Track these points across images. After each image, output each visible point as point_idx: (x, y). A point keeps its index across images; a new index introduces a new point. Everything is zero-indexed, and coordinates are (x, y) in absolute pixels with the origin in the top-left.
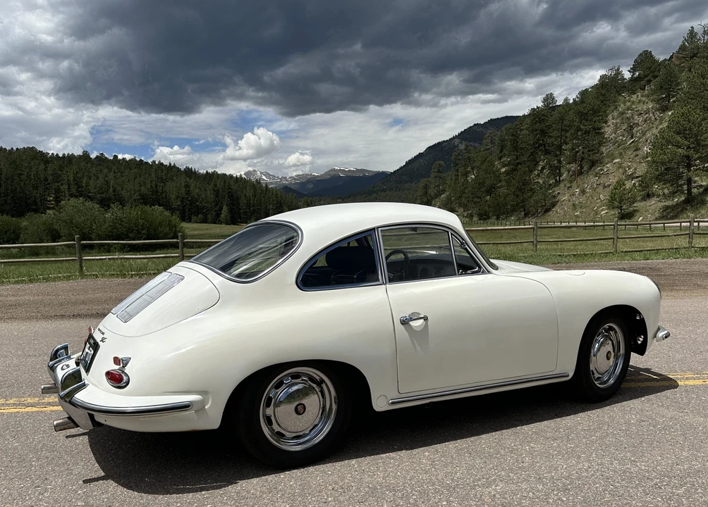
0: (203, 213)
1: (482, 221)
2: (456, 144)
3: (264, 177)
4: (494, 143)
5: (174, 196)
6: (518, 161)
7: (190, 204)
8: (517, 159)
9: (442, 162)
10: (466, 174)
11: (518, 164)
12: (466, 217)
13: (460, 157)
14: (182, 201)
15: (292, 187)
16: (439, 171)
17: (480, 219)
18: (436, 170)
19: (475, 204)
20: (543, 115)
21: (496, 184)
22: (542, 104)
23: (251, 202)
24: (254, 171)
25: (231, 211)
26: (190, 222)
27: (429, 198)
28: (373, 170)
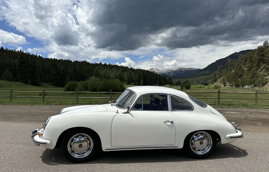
0: (135, 82)
1: (236, 88)
2: (227, 60)
3: (156, 70)
4: (243, 59)
5: (126, 77)
6: (252, 66)
7: (131, 79)
8: (252, 65)
9: (221, 66)
10: (231, 70)
11: (252, 67)
12: (230, 86)
13: (228, 64)
14: (128, 78)
15: (165, 74)
16: (220, 69)
17: (236, 87)
18: (219, 69)
19: (234, 81)
20: (263, 49)
21: (242, 74)
22: (263, 45)
23: (151, 78)
24: (153, 68)
25: (144, 82)
26: (130, 85)
27: (216, 78)
28: (195, 68)
